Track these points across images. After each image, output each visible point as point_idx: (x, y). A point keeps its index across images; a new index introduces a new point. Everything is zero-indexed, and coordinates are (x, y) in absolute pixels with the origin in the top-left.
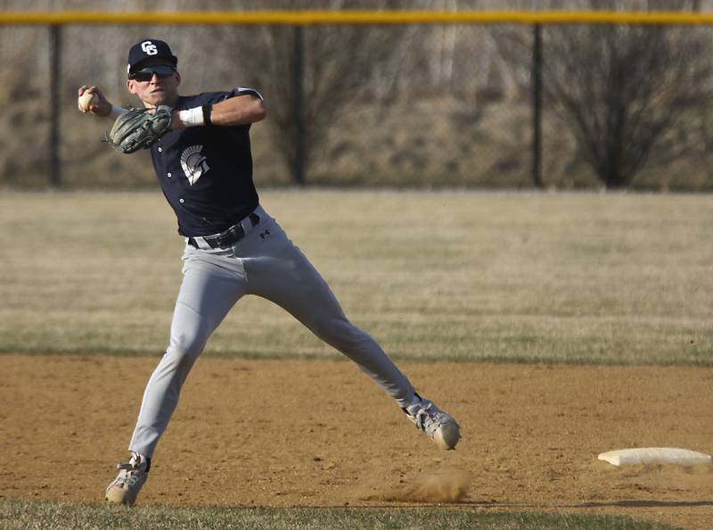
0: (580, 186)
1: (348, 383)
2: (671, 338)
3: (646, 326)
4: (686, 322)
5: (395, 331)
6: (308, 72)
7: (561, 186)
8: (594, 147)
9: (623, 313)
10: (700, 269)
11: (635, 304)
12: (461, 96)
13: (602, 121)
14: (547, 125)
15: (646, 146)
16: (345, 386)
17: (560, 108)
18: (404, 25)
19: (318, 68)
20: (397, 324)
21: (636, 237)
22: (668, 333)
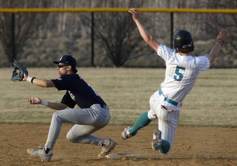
0: (107, 66)
1: (22, 132)
2: (131, 116)
3: (124, 113)
4: (138, 111)
5: (40, 115)
6: (17, 28)
7: (101, 66)
8: (112, 53)
9: (117, 108)
10: (144, 93)
11: (121, 105)
12: (68, 36)
13: (114, 44)
14: (96, 46)
15: (129, 53)
16: (21, 133)
17: (100, 40)
18: (48, 13)
19: (20, 27)
20: (41, 112)
21: (124, 83)
22: (131, 115)
